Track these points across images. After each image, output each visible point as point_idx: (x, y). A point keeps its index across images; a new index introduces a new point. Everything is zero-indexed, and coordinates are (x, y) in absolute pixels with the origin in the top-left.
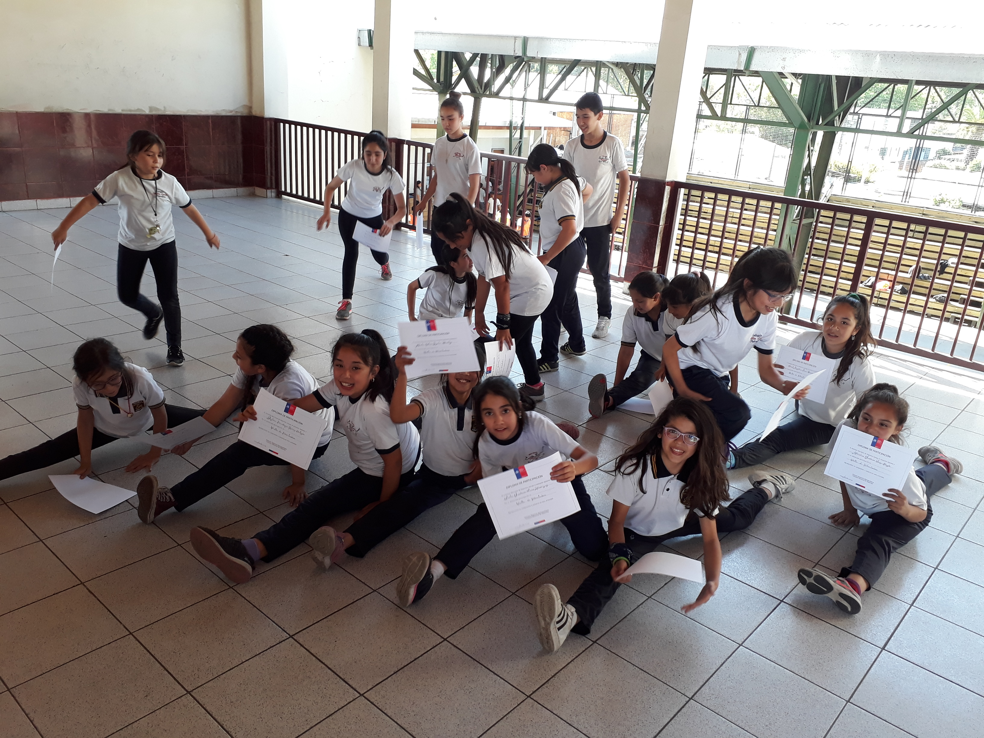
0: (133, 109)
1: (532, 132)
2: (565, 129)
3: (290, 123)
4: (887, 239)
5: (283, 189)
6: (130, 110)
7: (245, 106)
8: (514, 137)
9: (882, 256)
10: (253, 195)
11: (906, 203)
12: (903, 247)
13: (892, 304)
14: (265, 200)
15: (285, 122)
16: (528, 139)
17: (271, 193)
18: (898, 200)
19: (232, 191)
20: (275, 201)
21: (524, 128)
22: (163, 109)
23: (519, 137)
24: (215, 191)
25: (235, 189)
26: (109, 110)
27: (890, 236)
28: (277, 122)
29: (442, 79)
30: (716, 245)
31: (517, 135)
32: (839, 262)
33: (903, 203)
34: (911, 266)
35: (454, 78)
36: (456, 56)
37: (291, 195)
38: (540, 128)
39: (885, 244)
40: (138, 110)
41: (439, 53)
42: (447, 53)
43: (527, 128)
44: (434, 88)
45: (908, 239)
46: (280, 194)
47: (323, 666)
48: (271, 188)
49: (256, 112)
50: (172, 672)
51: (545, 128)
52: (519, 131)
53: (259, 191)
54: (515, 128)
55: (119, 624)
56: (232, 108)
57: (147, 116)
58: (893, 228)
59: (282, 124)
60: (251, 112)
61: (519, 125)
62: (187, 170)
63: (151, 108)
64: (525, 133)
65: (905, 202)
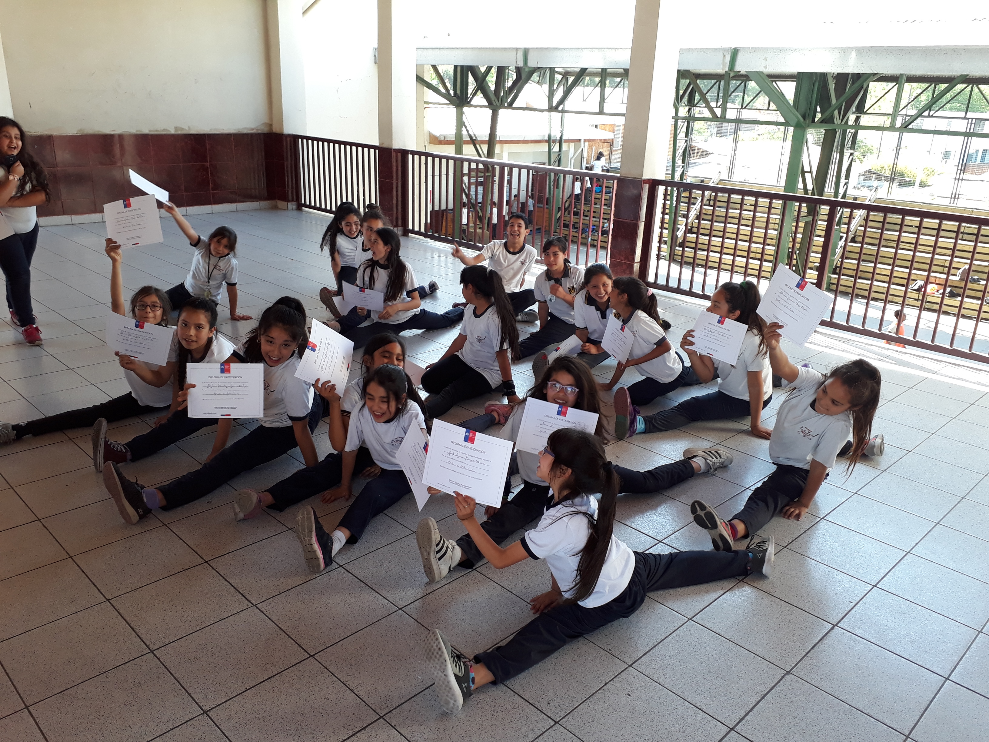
0: (159, 129)
1: (572, 145)
2: (605, 141)
3: (308, 138)
4: (936, 242)
5: (303, 202)
6: (157, 131)
7: (265, 124)
8: (554, 150)
9: (932, 259)
10: (275, 208)
11: (955, 205)
12: (954, 250)
13: (944, 308)
14: (286, 212)
15: (303, 137)
16: (568, 152)
17: (292, 206)
18: (946, 202)
19: (255, 204)
20: (295, 213)
21: (563, 141)
22: (187, 129)
23: (558, 150)
24: (238, 204)
25: (258, 203)
26: (137, 131)
27: (940, 239)
28: (295, 138)
29: (458, 92)
30: (758, 251)
31: (556, 148)
32: (890, 267)
33: (951, 205)
34: (959, 269)
35: (470, 91)
36: (473, 69)
37: (310, 207)
38: (580, 140)
39: (935, 247)
40: (164, 130)
41: (456, 67)
42: (462, 67)
43: (566, 141)
44: (452, 103)
45: (959, 242)
46: (300, 206)
47: (228, 584)
48: (293, 201)
49: (276, 129)
50: (97, 585)
51: (585, 141)
52: (558, 145)
53: (281, 204)
54: (554, 141)
55: (63, 550)
56: (253, 126)
57: (172, 136)
58: (943, 230)
59: (300, 140)
60: (271, 129)
61: (558, 138)
62: (211, 185)
63: (176, 128)
64: (565, 147)
65: (953, 203)
